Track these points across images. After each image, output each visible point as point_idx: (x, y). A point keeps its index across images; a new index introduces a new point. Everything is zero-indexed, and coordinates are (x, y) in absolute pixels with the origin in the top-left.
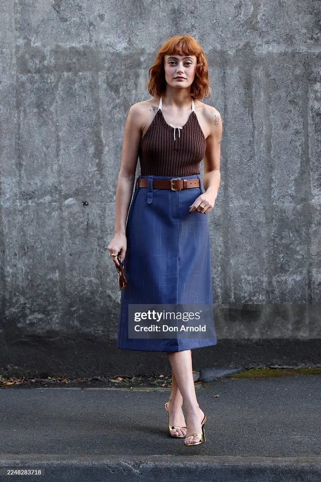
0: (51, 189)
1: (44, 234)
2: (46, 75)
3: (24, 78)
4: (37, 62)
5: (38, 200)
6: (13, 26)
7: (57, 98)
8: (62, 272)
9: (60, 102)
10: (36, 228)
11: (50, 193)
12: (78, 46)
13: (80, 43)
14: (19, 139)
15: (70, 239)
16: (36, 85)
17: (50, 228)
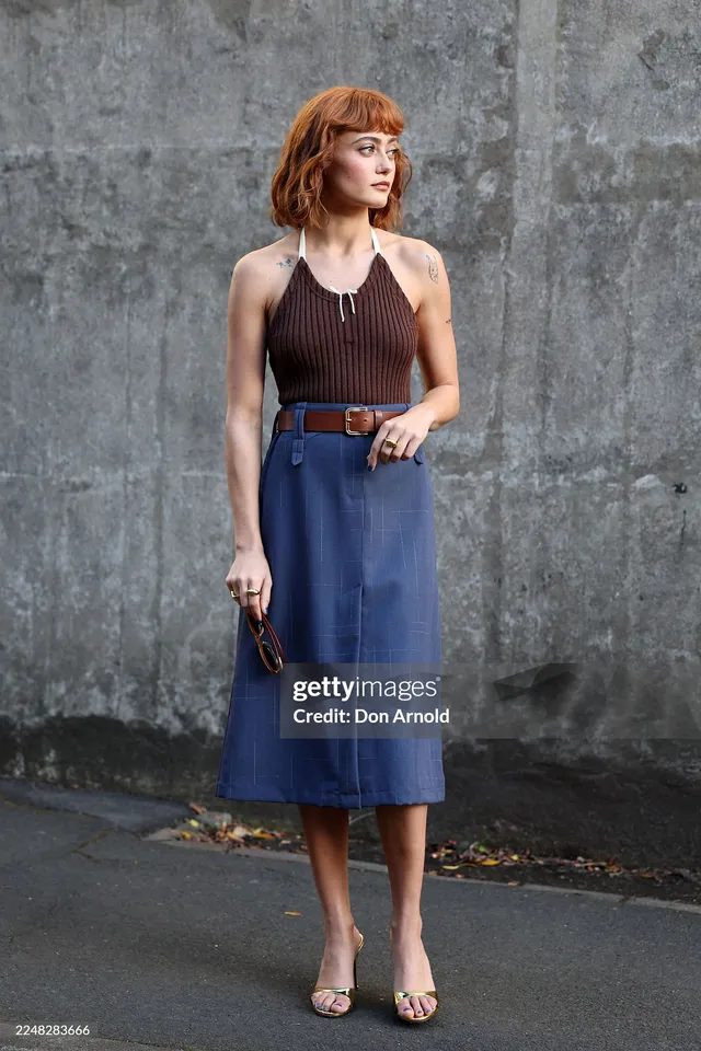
0: (608, 454)
1: (587, 550)
2: (613, 207)
3: (565, 212)
4: (597, 177)
5: (578, 475)
6: (552, 101)
7: (634, 256)
8: (621, 634)
9: (639, 265)
10: (570, 535)
11: (606, 462)
12: (688, 142)
13: (693, 135)
14: (546, 343)
15: (643, 563)
16: (590, 229)
17: (599, 538)
